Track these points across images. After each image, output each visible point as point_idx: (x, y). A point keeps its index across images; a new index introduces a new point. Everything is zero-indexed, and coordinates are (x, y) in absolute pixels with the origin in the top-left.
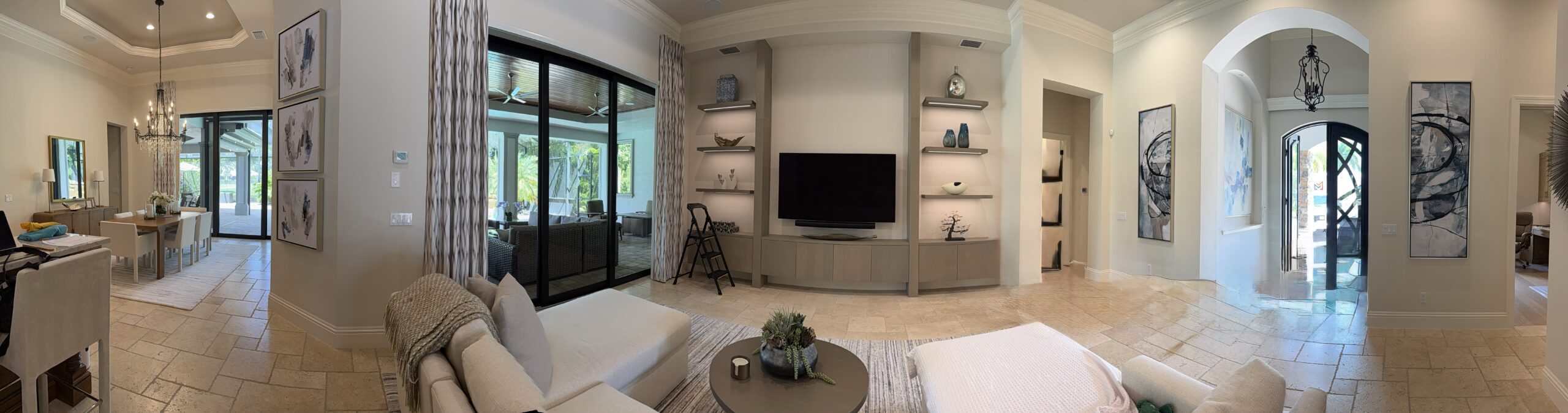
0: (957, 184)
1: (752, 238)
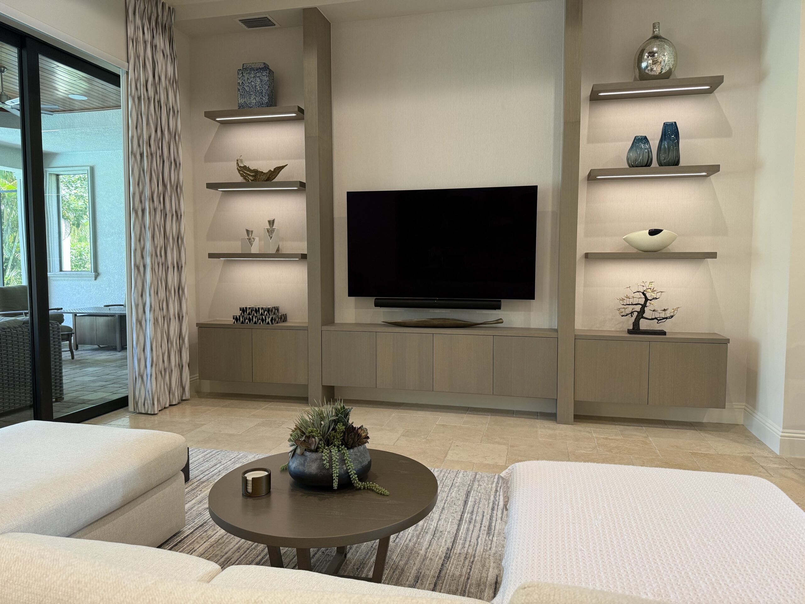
0: (654, 232)
1: (305, 329)
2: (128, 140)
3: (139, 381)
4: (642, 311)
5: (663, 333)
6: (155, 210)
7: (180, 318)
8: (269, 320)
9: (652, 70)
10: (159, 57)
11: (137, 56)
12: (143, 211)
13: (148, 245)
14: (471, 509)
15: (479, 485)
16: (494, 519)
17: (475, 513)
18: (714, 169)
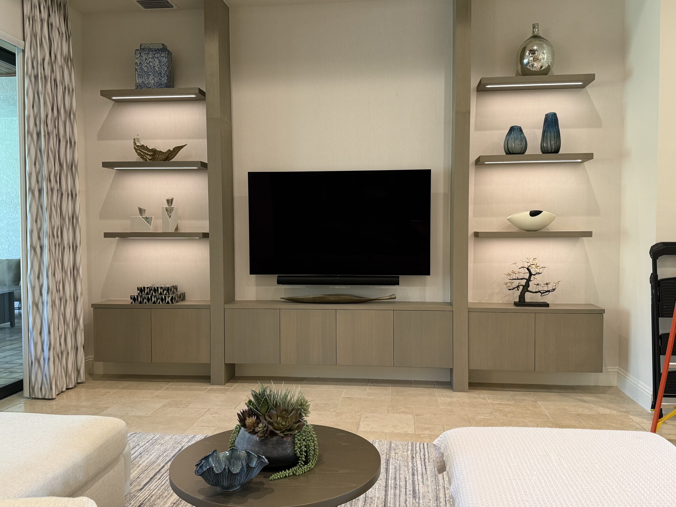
0: (534, 214)
1: (208, 307)
2: (24, 119)
3: (36, 365)
4: (527, 285)
5: (547, 305)
6: (52, 190)
7: (76, 300)
8: (168, 299)
9: (533, 65)
10: (55, 35)
11: (34, 35)
12: (40, 191)
13: (46, 226)
14: (393, 476)
15: (396, 453)
16: (416, 483)
17: (398, 478)
18: (588, 157)
